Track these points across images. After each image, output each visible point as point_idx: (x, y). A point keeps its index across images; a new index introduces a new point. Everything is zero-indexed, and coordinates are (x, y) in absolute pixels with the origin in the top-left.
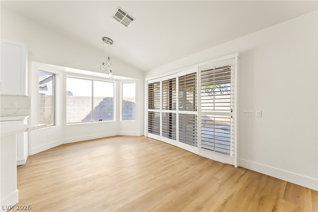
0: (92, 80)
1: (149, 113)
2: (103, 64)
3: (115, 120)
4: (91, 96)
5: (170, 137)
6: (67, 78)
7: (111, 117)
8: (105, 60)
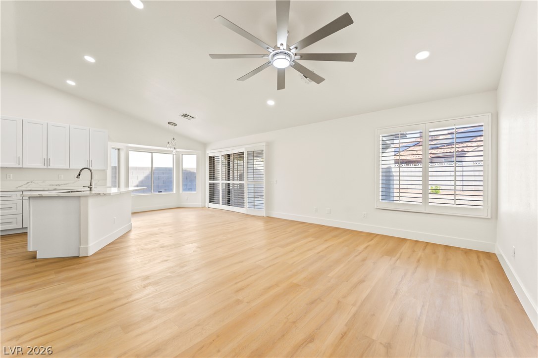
0: (152, 153)
1: (210, 185)
2: (168, 143)
3: (175, 192)
4: (151, 166)
5: (229, 204)
6: (130, 152)
7: (171, 190)
8: (170, 140)
